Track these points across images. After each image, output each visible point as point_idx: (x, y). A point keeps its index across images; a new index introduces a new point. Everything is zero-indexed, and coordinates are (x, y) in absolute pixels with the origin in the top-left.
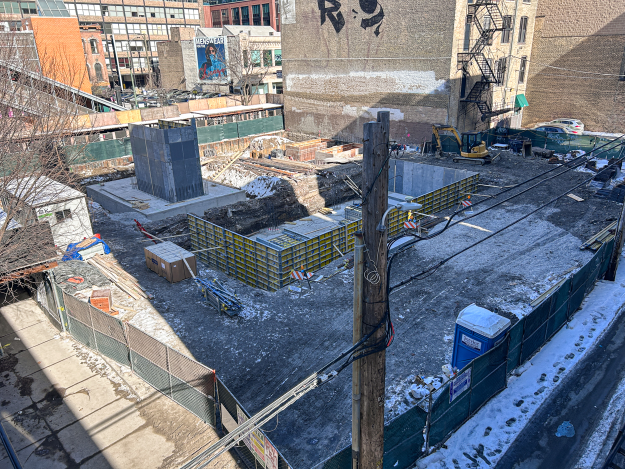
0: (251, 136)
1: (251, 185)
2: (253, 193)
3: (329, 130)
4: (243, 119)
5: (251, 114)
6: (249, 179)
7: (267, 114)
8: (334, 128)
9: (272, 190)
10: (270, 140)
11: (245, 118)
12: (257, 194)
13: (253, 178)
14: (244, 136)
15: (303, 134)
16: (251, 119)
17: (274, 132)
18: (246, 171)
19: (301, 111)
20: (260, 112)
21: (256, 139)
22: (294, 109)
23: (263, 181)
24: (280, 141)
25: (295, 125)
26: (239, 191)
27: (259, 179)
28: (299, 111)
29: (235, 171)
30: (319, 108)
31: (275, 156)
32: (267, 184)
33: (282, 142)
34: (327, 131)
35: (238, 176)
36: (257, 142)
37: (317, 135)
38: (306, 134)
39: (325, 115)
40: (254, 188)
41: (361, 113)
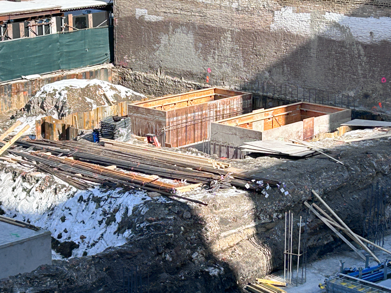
0: (29, 77)
1: (59, 213)
2: (65, 236)
3: (236, 68)
4: (10, 35)
5: (32, 22)
6: (52, 197)
7: (71, 24)
8: (247, 63)
9: (120, 231)
10: (86, 91)
11: (16, 34)
12: (76, 239)
13: (62, 196)
14: (12, 78)
15: (163, 76)
16: (32, 35)
17: (88, 69)
18: (43, 175)
19: (160, 18)
20: (54, 19)
21: (49, 88)
22: (140, 12)
23: (93, 205)
24: (110, 94)
25: (141, 53)
26: (32, 234)
27: (81, 199)
28: (153, 18)
29: (10, 175)
30: (209, 12)
31: (111, 136)
32: (105, 213)
33: (116, 97)
34: (229, 70)
35: (19, 190)
36: (52, 95)
37: (203, 78)
38: (173, 75)
39: (224, 31)
40: (67, 224)
41: (322, 28)
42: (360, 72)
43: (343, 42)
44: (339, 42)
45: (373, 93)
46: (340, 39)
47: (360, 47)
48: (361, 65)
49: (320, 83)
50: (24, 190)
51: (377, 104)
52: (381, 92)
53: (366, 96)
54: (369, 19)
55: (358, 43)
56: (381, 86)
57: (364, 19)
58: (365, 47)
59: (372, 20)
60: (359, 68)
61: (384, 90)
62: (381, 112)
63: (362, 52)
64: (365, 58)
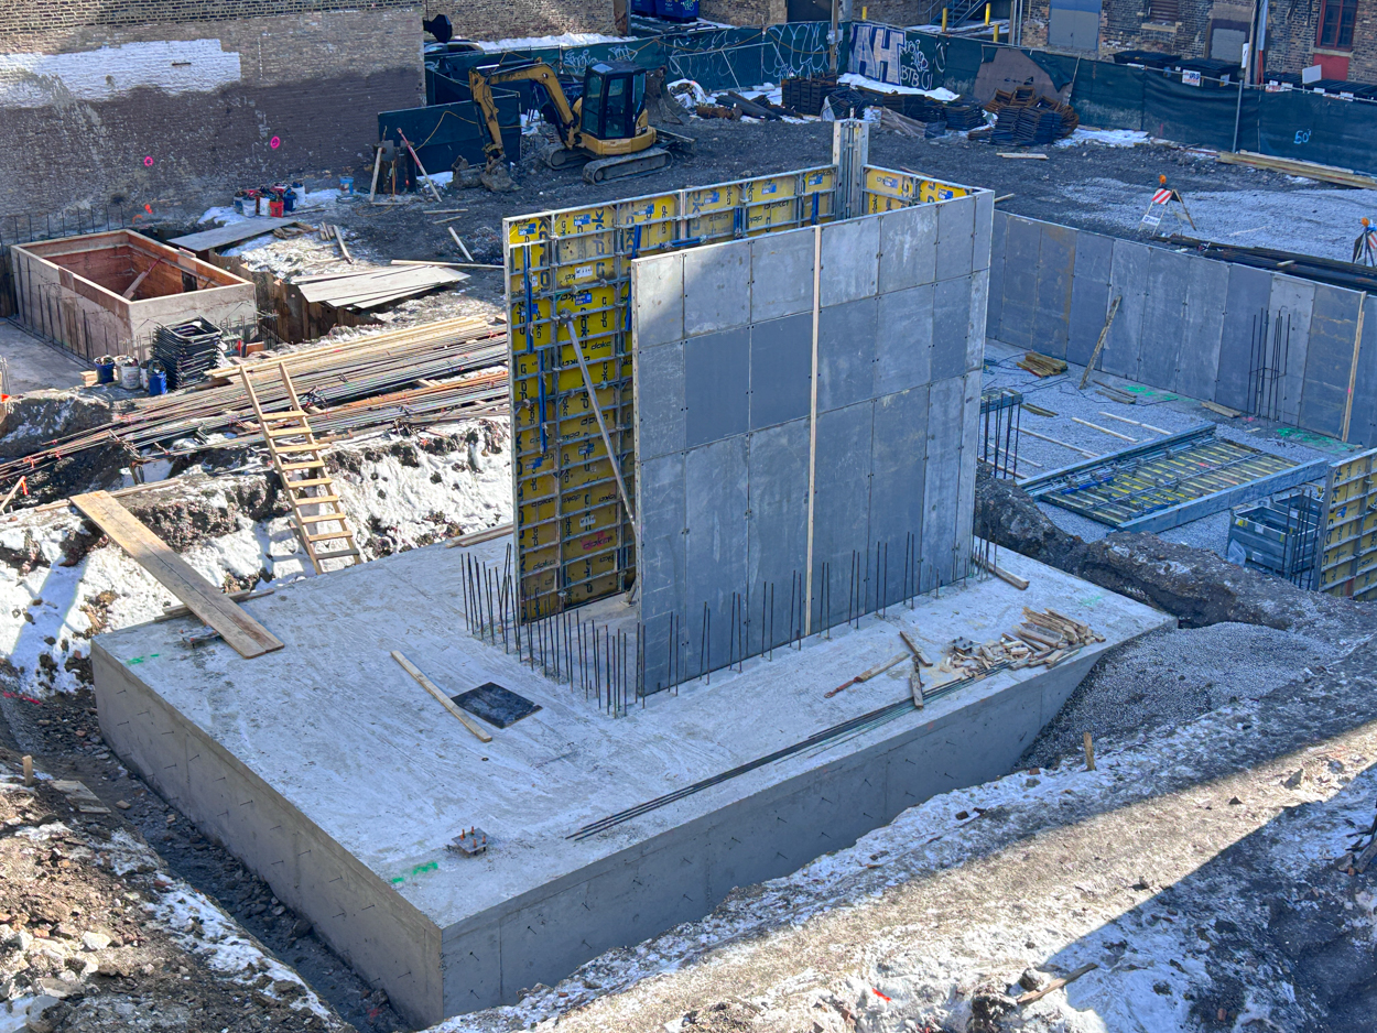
42: (96, 158)
43: (50, 108)
44: (42, 110)
45: (129, 192)
46: (41, 105)
47: (89, 111)
48: (96, 143)
49: (10, 202)
50: (457, 467)
51: (141, 210)
52: (147, 185)
53: (118, 200)
54: (100, 53)
55: (82, 103)
56: (145, 174)
57: (89, 53)
58: (99, 107)
59: (106, 53)
60: (94, 152)
61: (151, 179)
62: (152, 221)
63: (96, 119)
64: (104, 129)
